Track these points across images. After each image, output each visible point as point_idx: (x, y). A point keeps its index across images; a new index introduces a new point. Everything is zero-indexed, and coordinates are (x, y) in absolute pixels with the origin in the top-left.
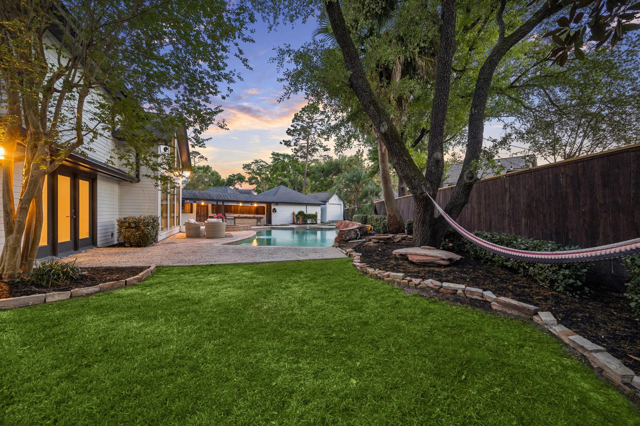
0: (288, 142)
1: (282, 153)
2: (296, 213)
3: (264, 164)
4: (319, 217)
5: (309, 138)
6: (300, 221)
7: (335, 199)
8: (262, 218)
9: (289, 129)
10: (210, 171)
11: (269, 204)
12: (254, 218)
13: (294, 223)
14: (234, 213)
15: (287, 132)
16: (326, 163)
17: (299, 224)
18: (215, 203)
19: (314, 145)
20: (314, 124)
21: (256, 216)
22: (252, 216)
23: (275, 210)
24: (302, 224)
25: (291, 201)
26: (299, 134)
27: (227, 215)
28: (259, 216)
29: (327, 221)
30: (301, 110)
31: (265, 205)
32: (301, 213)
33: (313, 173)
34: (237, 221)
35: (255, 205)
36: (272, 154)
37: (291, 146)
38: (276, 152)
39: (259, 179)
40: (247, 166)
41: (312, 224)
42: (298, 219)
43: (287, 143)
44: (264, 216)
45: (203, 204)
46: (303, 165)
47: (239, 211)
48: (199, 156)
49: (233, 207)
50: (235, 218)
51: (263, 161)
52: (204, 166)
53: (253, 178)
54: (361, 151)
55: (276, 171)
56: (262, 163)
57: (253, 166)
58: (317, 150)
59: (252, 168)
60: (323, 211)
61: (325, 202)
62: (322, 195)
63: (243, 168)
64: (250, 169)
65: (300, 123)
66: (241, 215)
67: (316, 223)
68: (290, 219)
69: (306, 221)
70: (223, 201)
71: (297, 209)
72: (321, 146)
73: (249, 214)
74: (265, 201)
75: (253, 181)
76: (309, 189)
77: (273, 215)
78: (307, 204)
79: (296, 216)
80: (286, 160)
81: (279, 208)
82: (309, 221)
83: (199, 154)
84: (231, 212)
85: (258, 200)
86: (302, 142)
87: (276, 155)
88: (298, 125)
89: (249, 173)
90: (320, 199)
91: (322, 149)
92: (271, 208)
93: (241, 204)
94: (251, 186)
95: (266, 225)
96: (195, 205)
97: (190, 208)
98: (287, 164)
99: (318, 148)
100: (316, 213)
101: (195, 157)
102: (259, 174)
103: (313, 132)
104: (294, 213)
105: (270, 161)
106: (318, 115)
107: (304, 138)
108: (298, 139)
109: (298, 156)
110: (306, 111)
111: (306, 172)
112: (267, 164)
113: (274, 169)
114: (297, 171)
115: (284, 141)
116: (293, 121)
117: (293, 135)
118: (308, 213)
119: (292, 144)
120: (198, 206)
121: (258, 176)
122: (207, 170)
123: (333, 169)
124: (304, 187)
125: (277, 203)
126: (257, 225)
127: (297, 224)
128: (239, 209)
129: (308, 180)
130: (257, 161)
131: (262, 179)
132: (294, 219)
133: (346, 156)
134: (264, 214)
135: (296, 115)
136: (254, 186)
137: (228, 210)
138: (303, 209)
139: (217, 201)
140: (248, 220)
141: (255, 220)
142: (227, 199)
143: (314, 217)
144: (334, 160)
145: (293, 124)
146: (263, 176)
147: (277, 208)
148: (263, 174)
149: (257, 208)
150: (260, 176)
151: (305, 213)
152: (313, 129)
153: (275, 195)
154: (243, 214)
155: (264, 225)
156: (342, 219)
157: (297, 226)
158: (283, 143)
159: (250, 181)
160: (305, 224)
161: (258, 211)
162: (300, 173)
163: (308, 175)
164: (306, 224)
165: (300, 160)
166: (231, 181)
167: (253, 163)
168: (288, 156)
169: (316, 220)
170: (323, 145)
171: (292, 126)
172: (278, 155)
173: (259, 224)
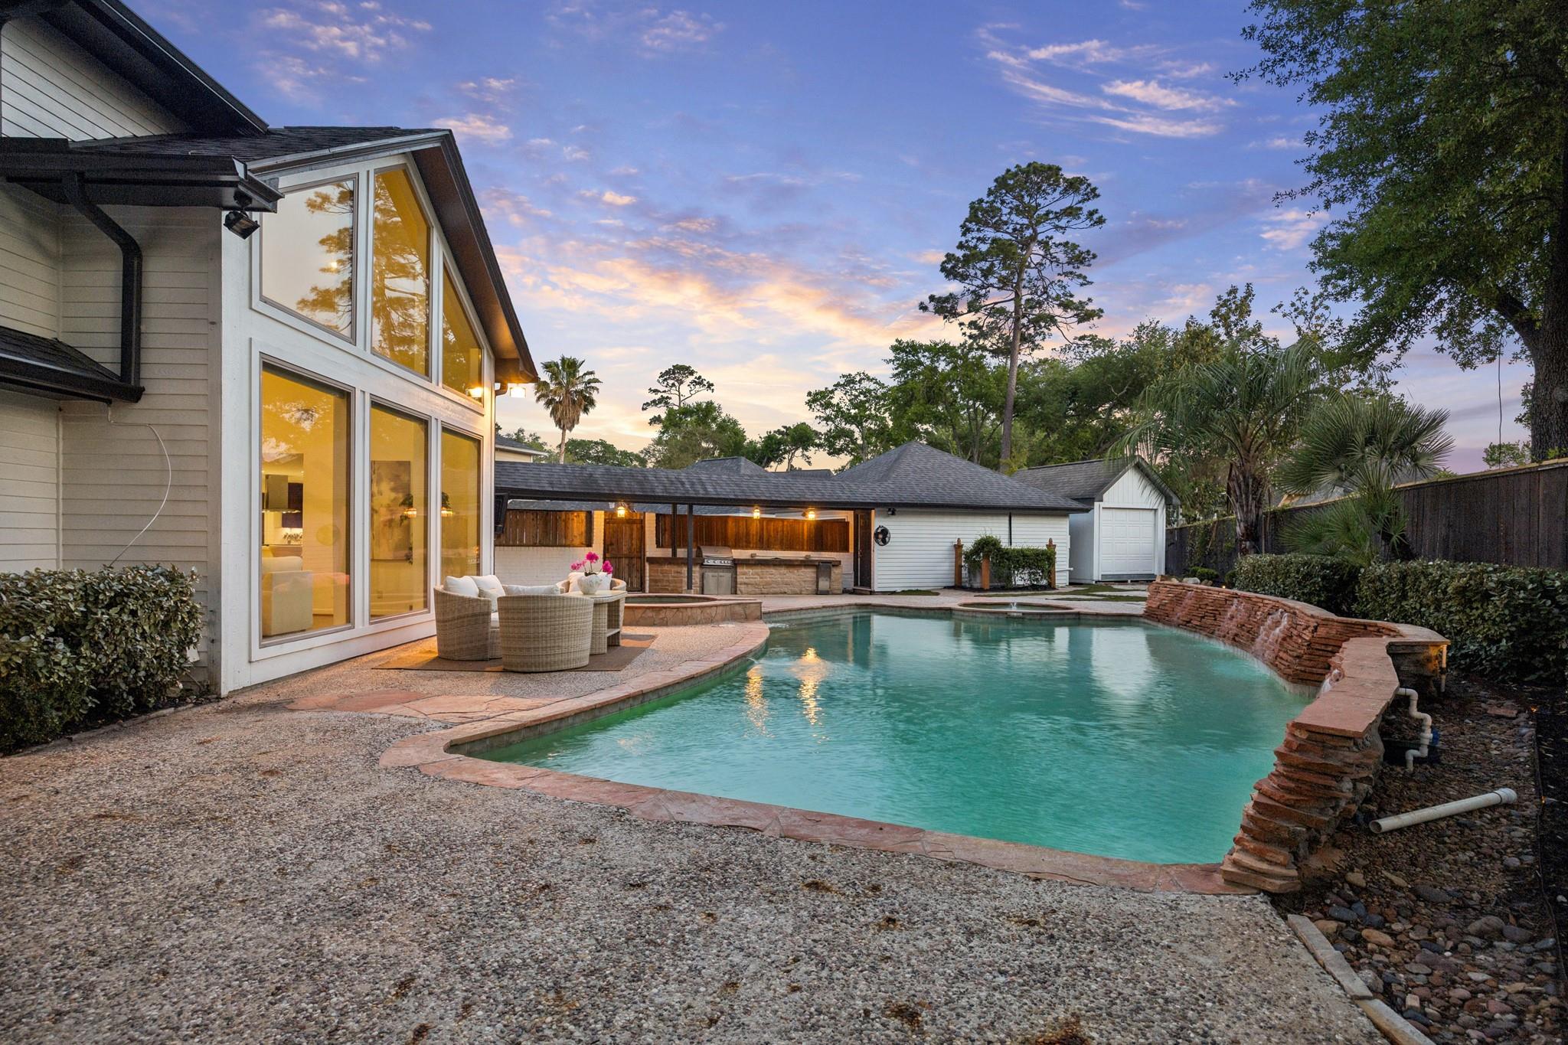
0: (947, 299)
1: (926, 342)
2: (968, 545)
3: (872, 386)
4: (1062, 562)
5: (1020, 279)
6: (983, 579)
7: (1129, 489)
8: (837, 564)
9: (950, 257)
10: (714, 419)
11: (863, 510)
12: (806, 563)
13: (958, 586)
14: (736, 546)
15: (943, 269)
16: (1088, 364)
17: (980, 590)
18: (666, 509)
19: (1040, 304)
20: (1039, 229)
21: (815, 556)
22: (801, 555)
23: (883, 536)
24: (993, 589)
25: (948, 500)
26: (987, 273)
27: (706, 552)
28: (826, 556)
29: (1097, 576)
30: (993, 185)
31: (848, 516)
32: (986, 546)
33: (1039, 401)
34: (745, 575)
35: (812, 516)
36: (895, 349)
37: (956, 315)
38: (906, 338)
39: (857, 435)
40: (819, 399)
41: (1034, 588)
42: (974, 567)
43: (945, 307)
44: (846, 559)
45: (622, 512)
46: (1001, 376)
47: (754, 539)
48: (691, 378)
49: (731, 524)
50: (737, 563)
51: (868, 379)
52: (699, 405)
53: (841, 433)
54: (1240, 294)
55: (908, 404)
56: (866, 384)
57: (838, 397)
58: (1052, 320)
59: (834, 401)
60: (1080, 540)
61: (1086, 501)
62: (1077, 475)
63: (809, 403)
64: (828, 405)
65: (990, 233)
66: (762, 554)
67: (1050, 586)
68: (943, 569)
69: (1009, 578)
70: (691, 502)
71: (970, 531)
72: (1066, 306)
73: (790, 548)
74: (844, 498)
75: (839, 444)
76: (1024, 460)
77: (878, 552)
78: (1011, 511)
79: (968, 556)
80: (942, 366)
81: (900, 528)
82: (1020, 579)
83: (692, 373)
84: (725, 543)
85: (817, 498)
86: (996, 297)
87: (906, 353)
88: (982, 240)
89: (827, 419)
90: (1067, 489)
91: (1071, 313)
92: (868, 526)
93: (757, 514)
94: (835, 458)
95: (853, 592)
96: (599, 517)
97: (583, 528)
98: (946, 377)
99: (1057, 311)
100: (1051, 545)
101: (681, 382)
102: (857, 420)
103: (1036, 259)
104: (958, 547)
105: (886, 375)
106: (1057, 195)
107: (1004, 283)
108: (982, 287)
109: (983, 348)
110: (1010, 190)
111: (1011, 402)
112: (882, 386)
113: (902, 399)
114: (977, 398)
115: (932, 298)
116: (966, 230)
117: (963, 278)
118: (1017, 545)
119: (962, 308)
120: (611, 519)
121: (853, 427)
122: (706, 416)
123: (1114, 382)
124: (1005, 451)
125: (892, 508)
126: (818, 592)
127: (972, 589)
128: (754, 529)
129: (1018, 427)
130: (850, 381)
131: (867, 435)
132: (958, 568)
133: (1165, 331)
134: (846, 549)
135: (975, 208)
136: (845, 459)
137: (713, 534)
138: (995, 528)
139: (674, 501)
140: (783, 570)
141: (809, 574)
142: (701, 493)
143: (1041, 560)
144: (1117, 348)
145: (963, 239)
146: (871, 425)
147: (893, 525)
148: (870, 417)
149: (820, 526)
150: (859, 424)
151: (1004, 544)
152: (1036, 248)
153: (885, 477)
154: (768, 548)
155: (845, 592)
156: (1158, 568)
157: (971, 598)
158: (931, 306)
159: (831, 445)
160: (1003, 589)
161: (823, 537)
162: (990, 406)
163: (1019, 409)
164: (1007, 587)
165: (992, 362)
166: (773, 448)
167: (838, 385)
168: (945, 350)
169: (1050, 574)
170: (1075, 300)
171: (961, 246)
172: (914, 348)
173: (824, 584)
